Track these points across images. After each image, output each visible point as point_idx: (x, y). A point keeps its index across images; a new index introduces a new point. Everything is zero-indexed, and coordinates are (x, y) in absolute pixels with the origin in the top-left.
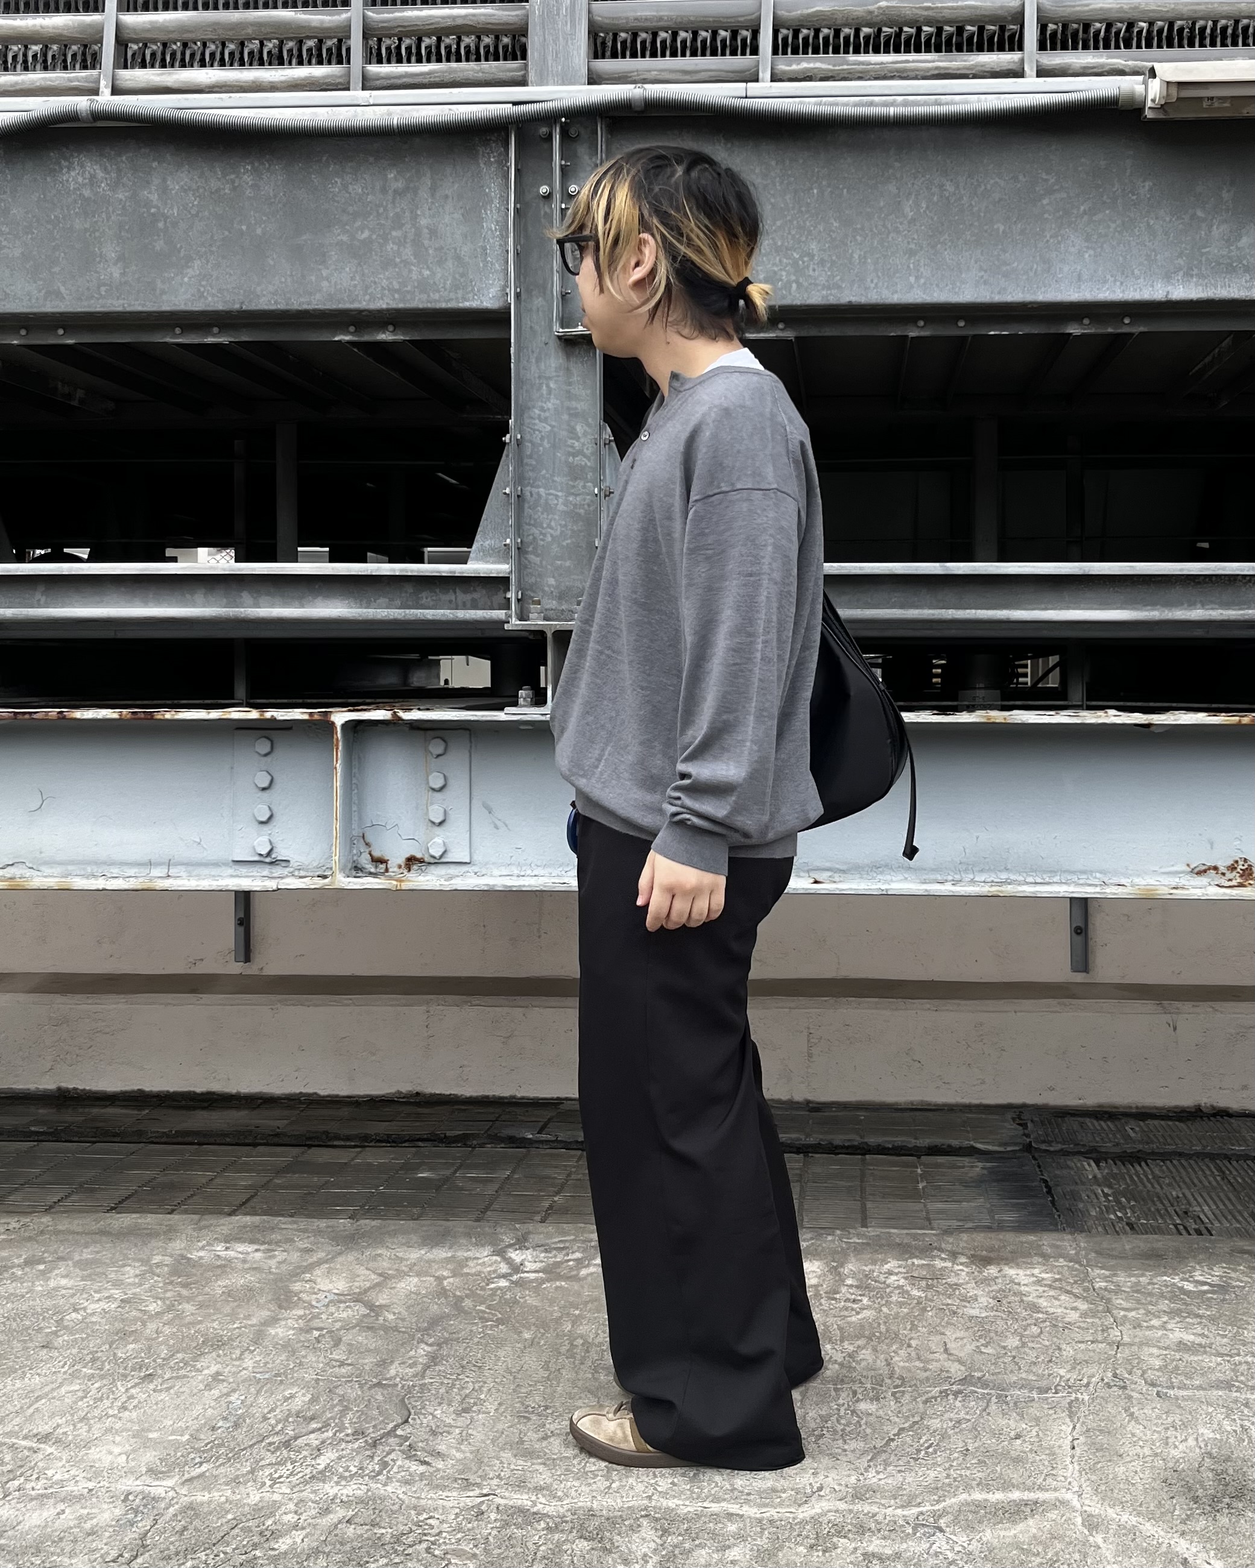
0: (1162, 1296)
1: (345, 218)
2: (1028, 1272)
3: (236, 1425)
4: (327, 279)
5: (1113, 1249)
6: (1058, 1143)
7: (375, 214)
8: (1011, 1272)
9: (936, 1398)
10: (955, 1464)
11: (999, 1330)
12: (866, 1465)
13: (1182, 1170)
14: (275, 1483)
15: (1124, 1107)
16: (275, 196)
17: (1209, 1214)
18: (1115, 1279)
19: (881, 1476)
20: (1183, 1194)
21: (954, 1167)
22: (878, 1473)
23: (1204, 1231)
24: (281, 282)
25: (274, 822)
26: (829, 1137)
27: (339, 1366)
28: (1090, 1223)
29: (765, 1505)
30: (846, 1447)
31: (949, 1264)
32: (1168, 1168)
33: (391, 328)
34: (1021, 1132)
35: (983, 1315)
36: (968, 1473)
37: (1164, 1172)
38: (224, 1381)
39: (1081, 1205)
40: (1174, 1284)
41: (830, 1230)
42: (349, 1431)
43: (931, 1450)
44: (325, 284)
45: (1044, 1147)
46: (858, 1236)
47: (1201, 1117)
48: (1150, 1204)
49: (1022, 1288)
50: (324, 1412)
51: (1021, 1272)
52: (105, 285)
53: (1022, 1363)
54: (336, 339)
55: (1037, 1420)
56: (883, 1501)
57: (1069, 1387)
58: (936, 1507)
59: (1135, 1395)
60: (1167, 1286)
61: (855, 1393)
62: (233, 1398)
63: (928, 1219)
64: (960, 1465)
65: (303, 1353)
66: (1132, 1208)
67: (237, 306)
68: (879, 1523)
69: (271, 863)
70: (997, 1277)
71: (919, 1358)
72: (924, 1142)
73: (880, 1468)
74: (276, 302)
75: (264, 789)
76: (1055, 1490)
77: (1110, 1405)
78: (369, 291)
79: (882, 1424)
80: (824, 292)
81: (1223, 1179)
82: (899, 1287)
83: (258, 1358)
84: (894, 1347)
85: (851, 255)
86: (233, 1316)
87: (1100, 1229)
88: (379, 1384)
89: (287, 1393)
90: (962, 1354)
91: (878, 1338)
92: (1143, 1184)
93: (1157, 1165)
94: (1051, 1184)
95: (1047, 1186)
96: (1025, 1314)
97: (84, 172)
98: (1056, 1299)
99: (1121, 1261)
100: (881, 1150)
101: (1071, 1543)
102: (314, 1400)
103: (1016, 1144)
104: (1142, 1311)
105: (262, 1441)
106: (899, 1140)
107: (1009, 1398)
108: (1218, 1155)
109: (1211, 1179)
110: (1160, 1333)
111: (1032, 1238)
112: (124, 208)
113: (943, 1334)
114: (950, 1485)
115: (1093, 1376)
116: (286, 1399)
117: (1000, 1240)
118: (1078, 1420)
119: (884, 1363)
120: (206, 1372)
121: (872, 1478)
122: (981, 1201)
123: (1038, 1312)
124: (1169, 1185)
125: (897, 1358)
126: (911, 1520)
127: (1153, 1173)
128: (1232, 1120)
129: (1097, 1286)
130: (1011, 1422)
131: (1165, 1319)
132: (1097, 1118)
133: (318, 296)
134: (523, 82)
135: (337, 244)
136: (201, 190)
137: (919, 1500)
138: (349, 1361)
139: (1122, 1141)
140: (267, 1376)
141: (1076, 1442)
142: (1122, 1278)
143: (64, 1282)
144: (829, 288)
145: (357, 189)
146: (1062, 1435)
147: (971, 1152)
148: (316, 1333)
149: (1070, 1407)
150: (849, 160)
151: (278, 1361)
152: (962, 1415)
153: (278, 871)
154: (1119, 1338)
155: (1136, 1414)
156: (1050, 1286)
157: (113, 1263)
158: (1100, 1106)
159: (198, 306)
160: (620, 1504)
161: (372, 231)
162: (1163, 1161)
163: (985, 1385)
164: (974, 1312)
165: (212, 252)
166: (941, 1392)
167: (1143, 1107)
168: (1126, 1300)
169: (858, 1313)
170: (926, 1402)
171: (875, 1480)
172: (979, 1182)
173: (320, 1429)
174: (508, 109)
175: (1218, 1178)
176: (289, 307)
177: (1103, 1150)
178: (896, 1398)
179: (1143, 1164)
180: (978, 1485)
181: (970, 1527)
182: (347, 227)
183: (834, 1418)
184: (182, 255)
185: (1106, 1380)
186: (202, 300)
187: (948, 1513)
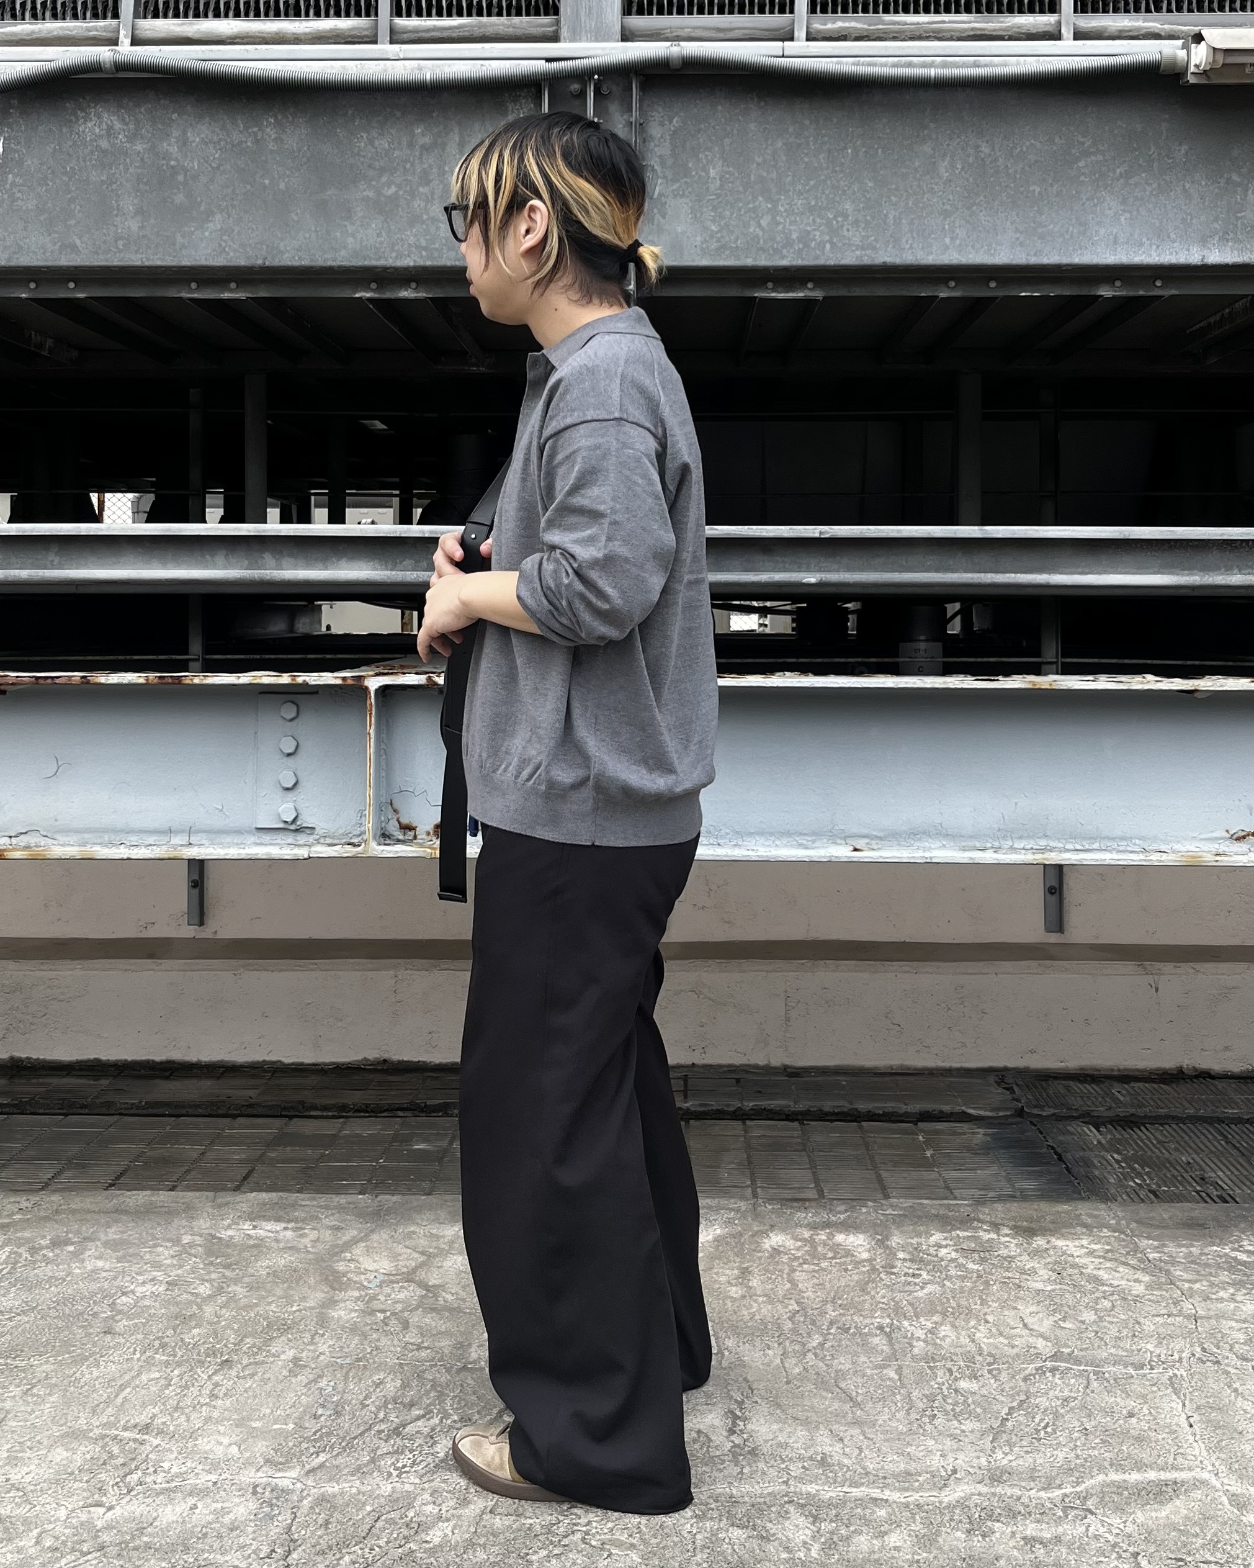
0: (1219, 1266)
1: (371, 173)
2: (1077, 1243)
3: (338, 1413)
4: (353, 235)
5: (1152, 1218)
6: (1049, 1107)
7: (402, 170)
8: (1060, 1243)
9: (1034, 1375)
10: (1078, 1443)
11: (1070, 1304)
12: (990, 1446)
13: (1183, 1135)
14: (401, 1473)
15: (1107, 1070)
16: (299, 151)
17: (1226, 1179)
18: (1166, 1250)
19: (1010, 1457)
20: (1193, 1159)
21: (955, 1133)
22: (1006, 1454)
23: (1228, 1198)
24: (305, 238)
25: (300, 789)
26: (818, 1104)
27: (417, 1350)
28: (1113, 1191)
29: (906, 1490)
30: (963, 1427)
31: (993, 1236)
32: (1168, 1132)
33: (414, 285)
34: (1010, 1097)
35: (1049, 1288)
36: (1096, 1453)
37: (1166, 1137)
38: (306, 1366)
39: (1097, 1173)
40: (1226, 1255)
41: (861, 1200)
42: (456, 1418)
43: (1049, 1430)
44: (350, 240)
45: (1036, 1111)
46: (891, 1206)
47: (1184, 1079)
48: (1165, 1171)
49: (1077, 1260)
50: (421, 1398)
51: (1068, 1243)
52: (121, 238)
53: (1107, 1338)
54: (357, 295)
55: (1144, 1396)
56: (1023, 1484)
57: (1163, 1363)
58: (1078, 1489)
59: (1233, 1371)
60: (1221, 1257)
61: (950, 1371)
62: (323, 1383)
63: (948, 1188)
64: (1084, 1445)
65: (374, 1336)
66: (1148, 1174)
67: (260, 262)
68: (1028, 1506)
69: (296, 830)
70: (1048, 1249)
71: (1001, 1334)
72: (915, 1107)
73: (1007, 1449)
74: (300, 258)
75: (289, 755)
76: (1190, 1469)
77: (1211, 1381)
78: (396, 248)
79: (990, 1403)
80: (858, 253)
81: (1226, 1142)
82: (952, 1260)
83: (331, 1343)
84: (973, 1323)
85: (886, 215)
86: (288, 1299)
87: (1125, 1197)
88: (464, 1368)
89: (375, 1378)
90: (1042, 1330)
91: (953, 1313)
92: (1151, 1150)
93: (1157, 1129)
94: (1059, 1150)
95: (1056, 1153)
96: (1089, 1287)
97: (101, 123)
98: (1116, 1271)
99: (1165, 1231)
100: (872, 1117)
101: (1226, 1523)
102: (405, 1386)
103: (1007, 1109)
104: (1205, 1283)
105: (370, 1429)
106: (889, 1106)
107: (1107, 1375)
108: (1211, 1118)
109: (1216, 1144)
110: (1232, 1305)
111: (1066, 1207)
112: (142, 159)
113: (1015, 1308)
114: (1083, 1466)
115: (1183, 1352)
116: (377, 1385)
117: (1036, 1210)
118: (1185, 1395)
119: (968, 1340)
120: (283, 1357)
121: (1001, 1459)
122: (994, 1169)
123: (1103, 1285)
124: (1177, 1149)
125: (978, 1335)
126: (1058, 1502)
127: (1156, 1138)
128: (1216, 1082)
129: (1151, 1256)
130: (1119, 1400)
131: (1232, 1291)
132: (1080, 1081)
133: (343, 253)
134: (555, 38)
135: (363, 199)
136: (222, 143)
137: (1058, 1482)
138: (426, 1345)
139: (1114, 1105)
140: (348, 1361)
141: (1192, 1420)
142: (1171, 1248)
143: (100, 1264)
144: (863, 248)
145: (383, 143)
146: (1175, 1412)
147: (964, 1117)
148: (380, 1316)
149: (1172, 1384)
150: (884, 121)
151: (353, 1346)
152: (1066, 1393)
153: (302, 838)
154: (1193, 1311)
155: (1240, 1390)
156: (1104, 1258)
157: (144, 1244)
158: (1081, 1069)
159: (219, 261)
160: (760, 1491)
161: (399, 186)
162: (1162, 1125)
163: (1078, 1362)
164: (1039, 1286)
165: (233, 207)
166: (1037, 1370)
167: (1125, 1069)
168: (1185, 1270)
169: (922, 1288)
170: (1025, 1379)
171: (1005, 1462)
172: (986, 1149)
173: (423, 1416)
174: (542, 65)
175: (1223, 1142)
176: (313, 264)
177: (1095, 1114)
178: (994, 1376)
179: (1142, 1128)
180: (1111, 1465)
181: (1119, 1509)
182: (374, 183)
183: (939, 1397)
184: (202, 208)
185: (1197, 1355)
186: (224, 255)
187: (1092, 1495)
